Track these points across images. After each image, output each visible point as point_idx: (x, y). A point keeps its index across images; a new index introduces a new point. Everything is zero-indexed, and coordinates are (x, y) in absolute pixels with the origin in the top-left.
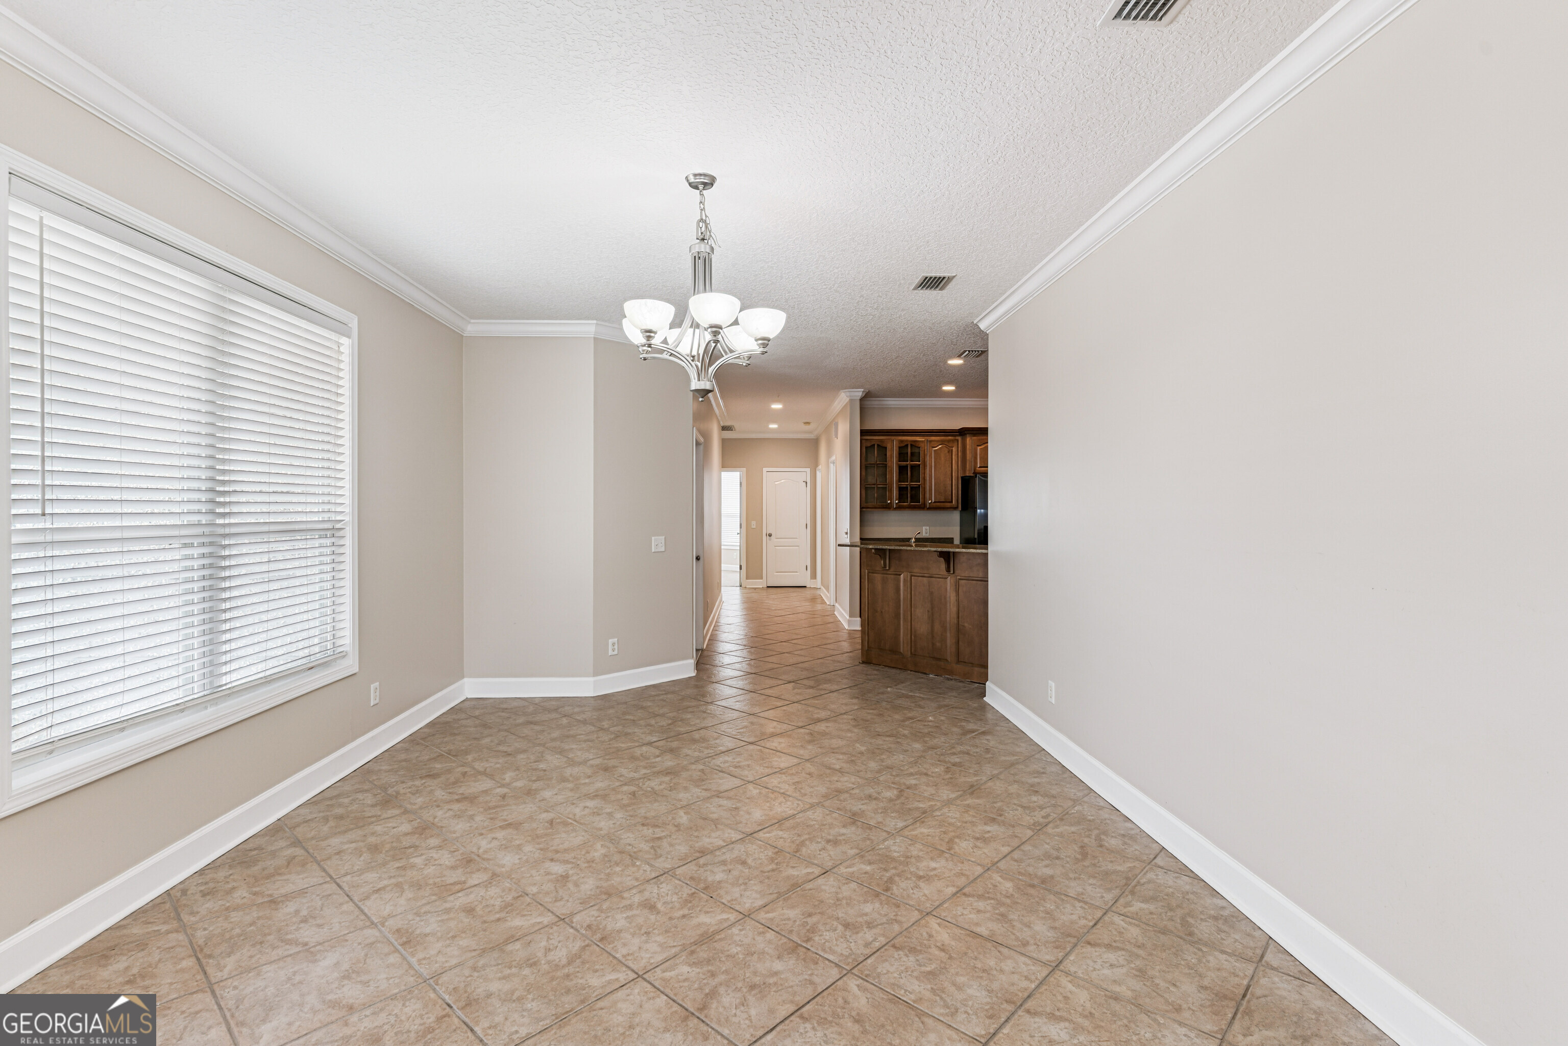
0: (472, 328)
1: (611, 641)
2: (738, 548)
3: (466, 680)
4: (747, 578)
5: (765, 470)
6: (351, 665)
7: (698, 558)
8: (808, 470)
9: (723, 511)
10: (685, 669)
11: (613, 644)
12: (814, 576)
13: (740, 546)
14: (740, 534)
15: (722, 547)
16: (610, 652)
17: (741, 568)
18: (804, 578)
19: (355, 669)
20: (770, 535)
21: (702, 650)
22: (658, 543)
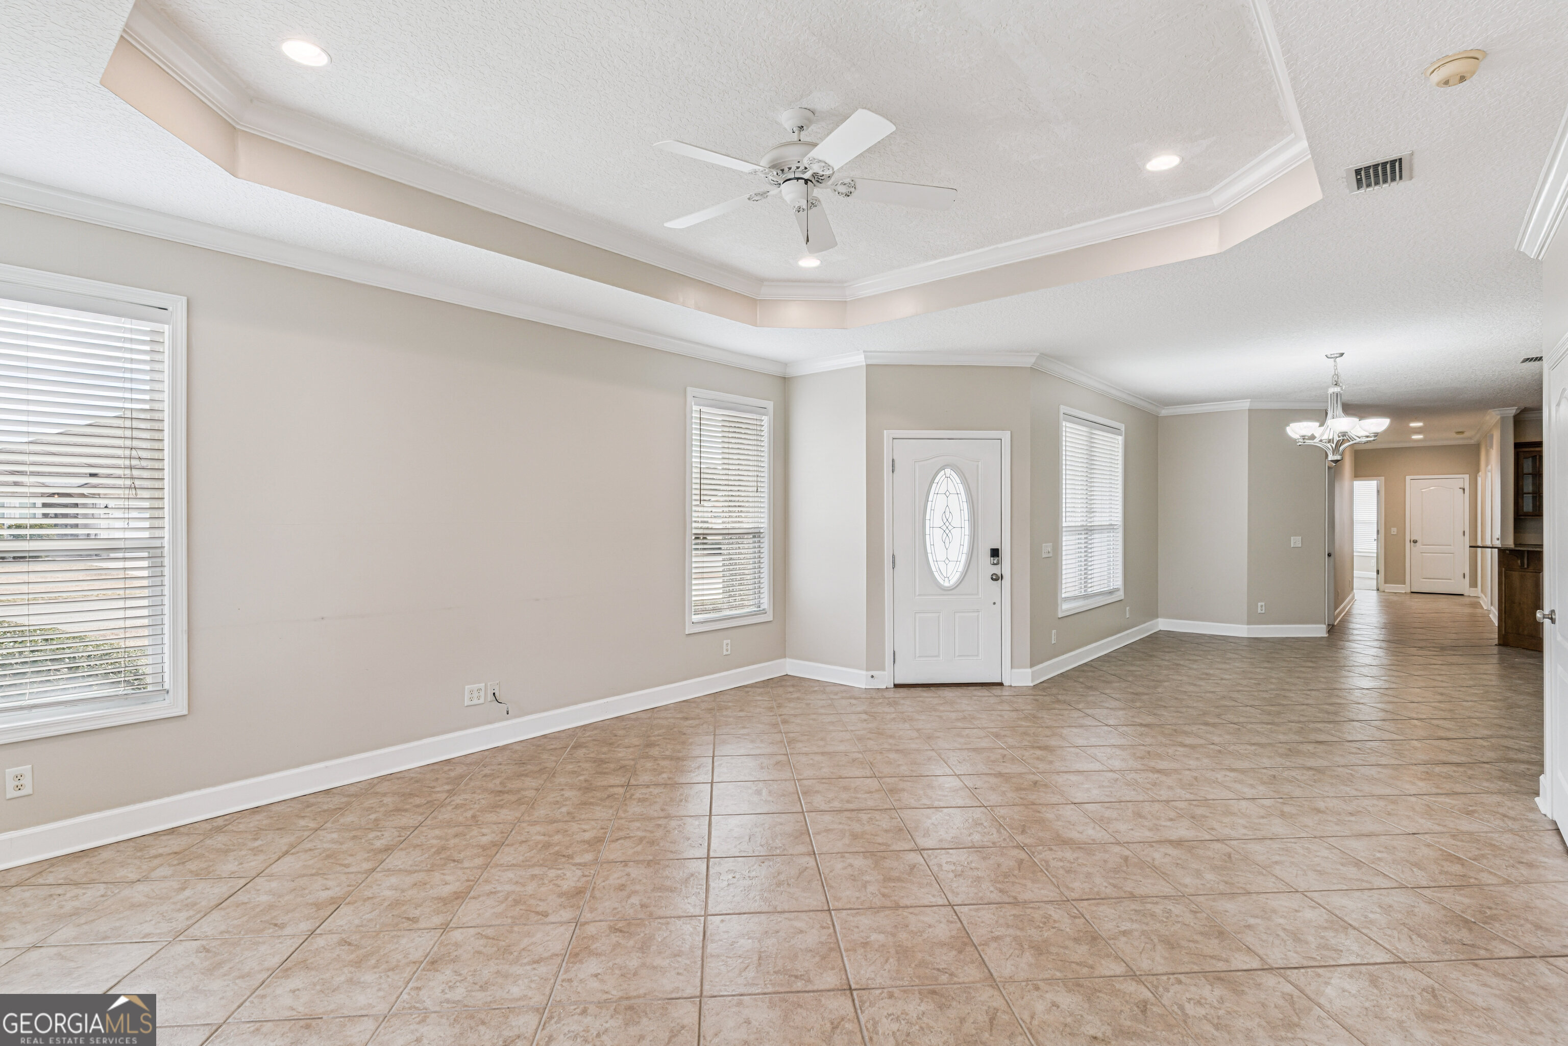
0: (1164, 412)
1: (1260, 604)
2: (1375, 555)
3: (1159, 620)
4: (1386, 582)
5: (1408, 478)
6: (1120, 595)
7: (1329, 555)
8: (1467, 477)
9: (1356, 517)
10: (1319, 631)
11: (1262, 606)
12: (1474, 584)
13: (1377, 553)
14: (1377, 540)
15: (1355, 554)
16: (1259, 611)
17: (1378, 572)
18: (1463, 586)
19: (1122, 597)
20: (1415, 542)
21: (1333, 626)
22: (1296, 541)
